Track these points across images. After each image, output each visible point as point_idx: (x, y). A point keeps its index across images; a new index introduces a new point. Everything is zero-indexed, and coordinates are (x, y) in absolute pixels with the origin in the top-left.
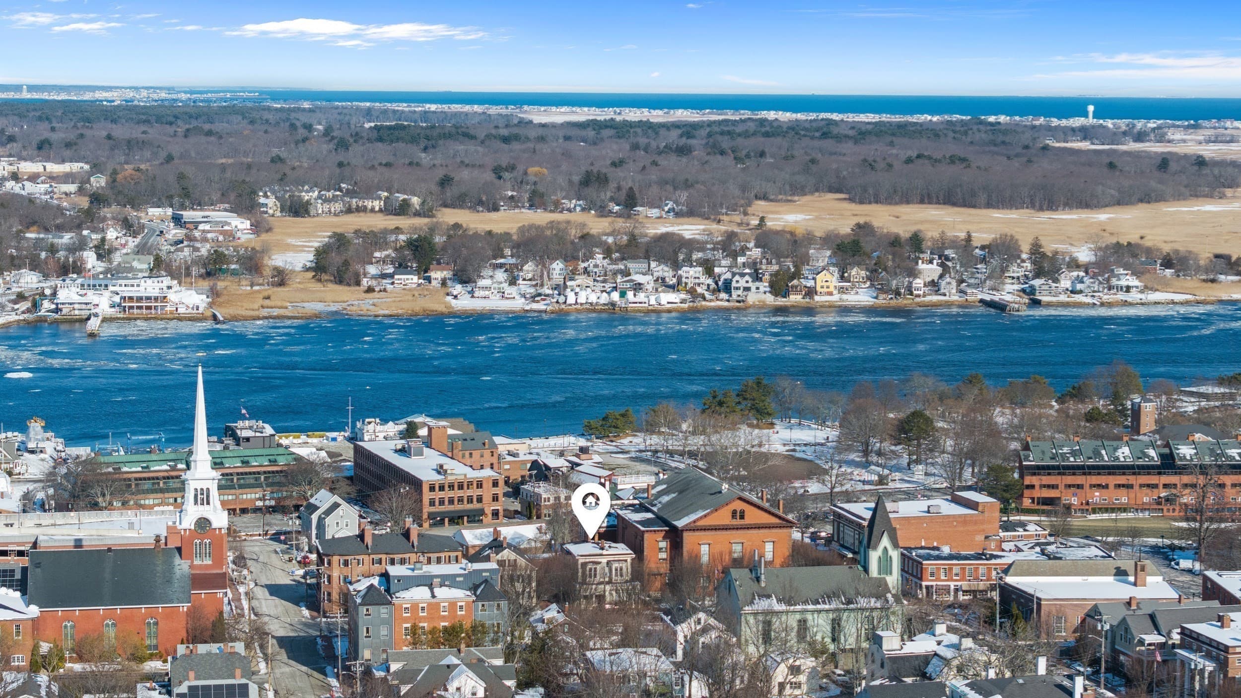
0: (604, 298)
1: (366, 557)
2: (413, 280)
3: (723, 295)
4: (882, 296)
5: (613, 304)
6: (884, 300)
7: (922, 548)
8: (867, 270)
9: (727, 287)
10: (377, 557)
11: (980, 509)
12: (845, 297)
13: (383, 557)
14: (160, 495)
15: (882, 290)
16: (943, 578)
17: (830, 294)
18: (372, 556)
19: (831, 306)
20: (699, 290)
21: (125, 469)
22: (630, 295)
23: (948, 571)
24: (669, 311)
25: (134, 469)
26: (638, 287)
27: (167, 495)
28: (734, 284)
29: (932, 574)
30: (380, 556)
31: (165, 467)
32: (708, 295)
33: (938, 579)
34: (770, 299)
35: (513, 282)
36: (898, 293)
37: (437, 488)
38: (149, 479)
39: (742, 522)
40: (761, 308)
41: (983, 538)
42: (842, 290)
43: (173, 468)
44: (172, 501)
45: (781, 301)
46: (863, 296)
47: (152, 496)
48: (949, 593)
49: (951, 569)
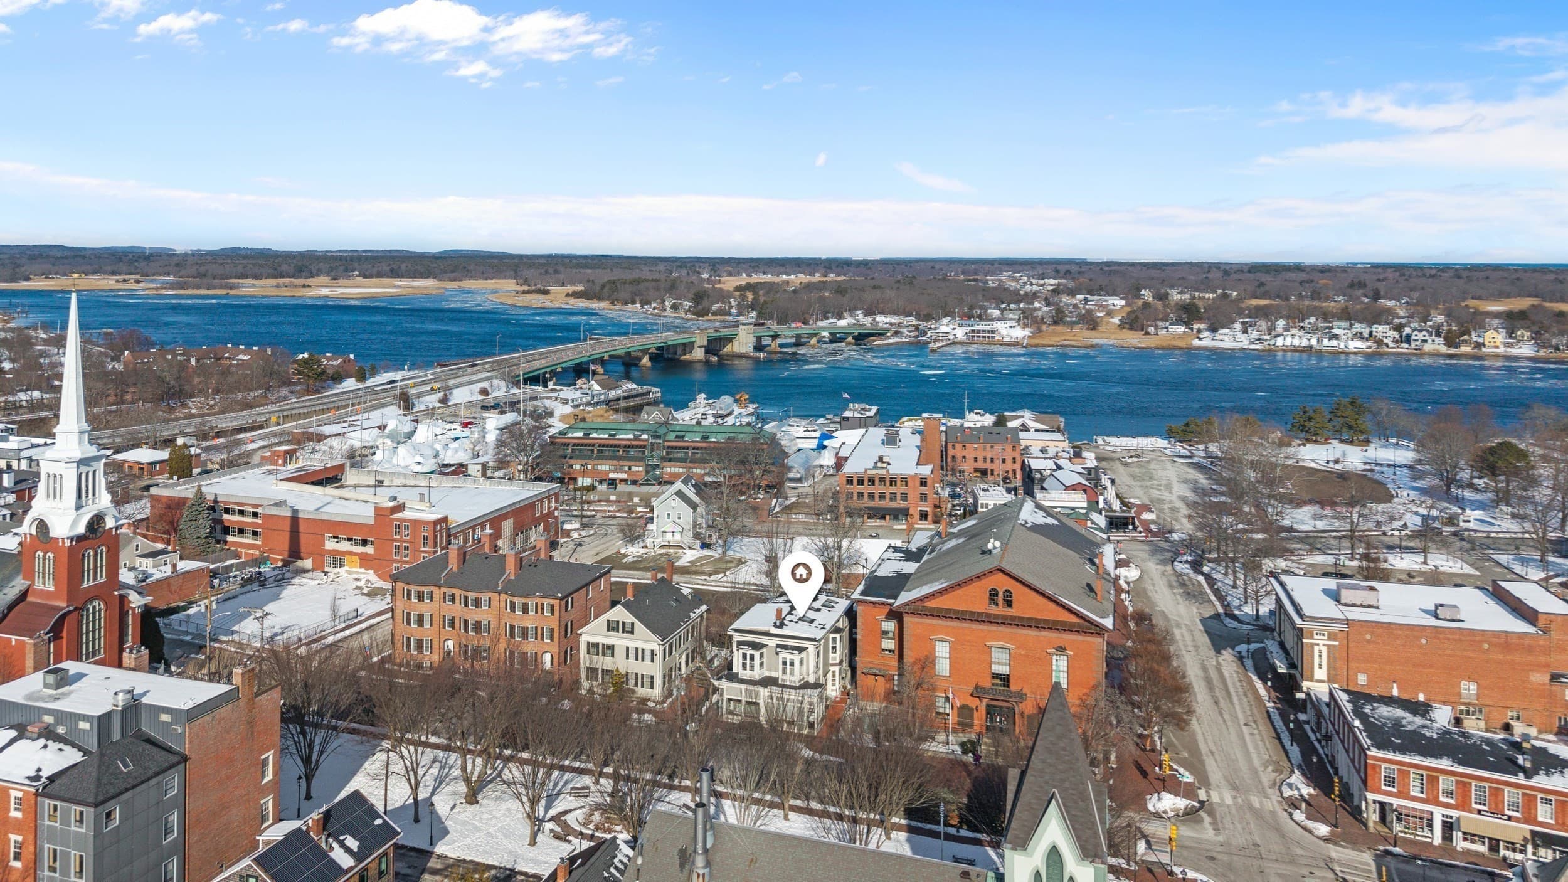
0: (1305, 343)
1: (436, 590)
2: (1182, 329)
3: (1405, 345)
4: (1542, 351)
5: (1311, 347)
6: (1542, 353)
7: (1389, 701)
8: (1532, 332)
9: (1408, 340)
10: (449, 591)
11: (1541, 622)
12: (1509, 350)
13: (457, 592)
14: (615, 462)
15: (1544, 347)
16: (1415, 792)
17: (1497, 347)
18: (443, 589)
19: (1496, 356)
20: (1385, 341)
21: (594, 435)
22: (1326, 342)
23: (1431, 779)
24: (1355, 353)
25: (602, 436)
26: (1336, 337)
27: (621, 463)
28: (1413, 337)
29: (1390, 781)
30: (454, 591)
31: (631, 436)
32: (1391, 344)
33: (1404, 794)
34: (1443, 349)
35: (1245, 332)
36: (1557, 348)
37: (855, 482)
38: (611, 446)
39: (1008, 612)
40: (1437, 354)
41: (1546, 678)
42: (1507, 345)
43: (636, 438)
44: (626, 468)
45: (1453, 351)
46: (1526, 349)
47: (610, 462)
48: (1430, 826)
49: (1433, 781)
